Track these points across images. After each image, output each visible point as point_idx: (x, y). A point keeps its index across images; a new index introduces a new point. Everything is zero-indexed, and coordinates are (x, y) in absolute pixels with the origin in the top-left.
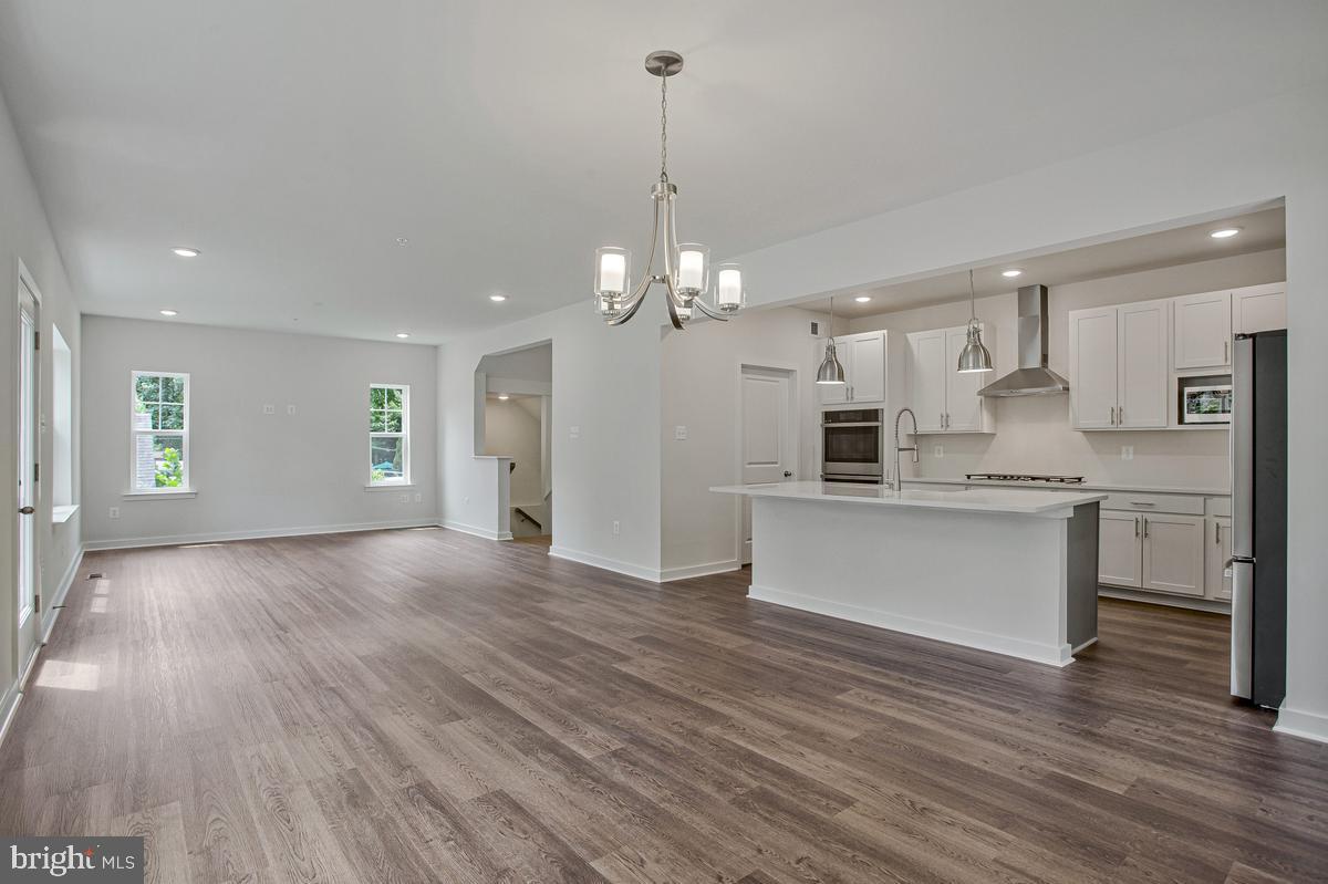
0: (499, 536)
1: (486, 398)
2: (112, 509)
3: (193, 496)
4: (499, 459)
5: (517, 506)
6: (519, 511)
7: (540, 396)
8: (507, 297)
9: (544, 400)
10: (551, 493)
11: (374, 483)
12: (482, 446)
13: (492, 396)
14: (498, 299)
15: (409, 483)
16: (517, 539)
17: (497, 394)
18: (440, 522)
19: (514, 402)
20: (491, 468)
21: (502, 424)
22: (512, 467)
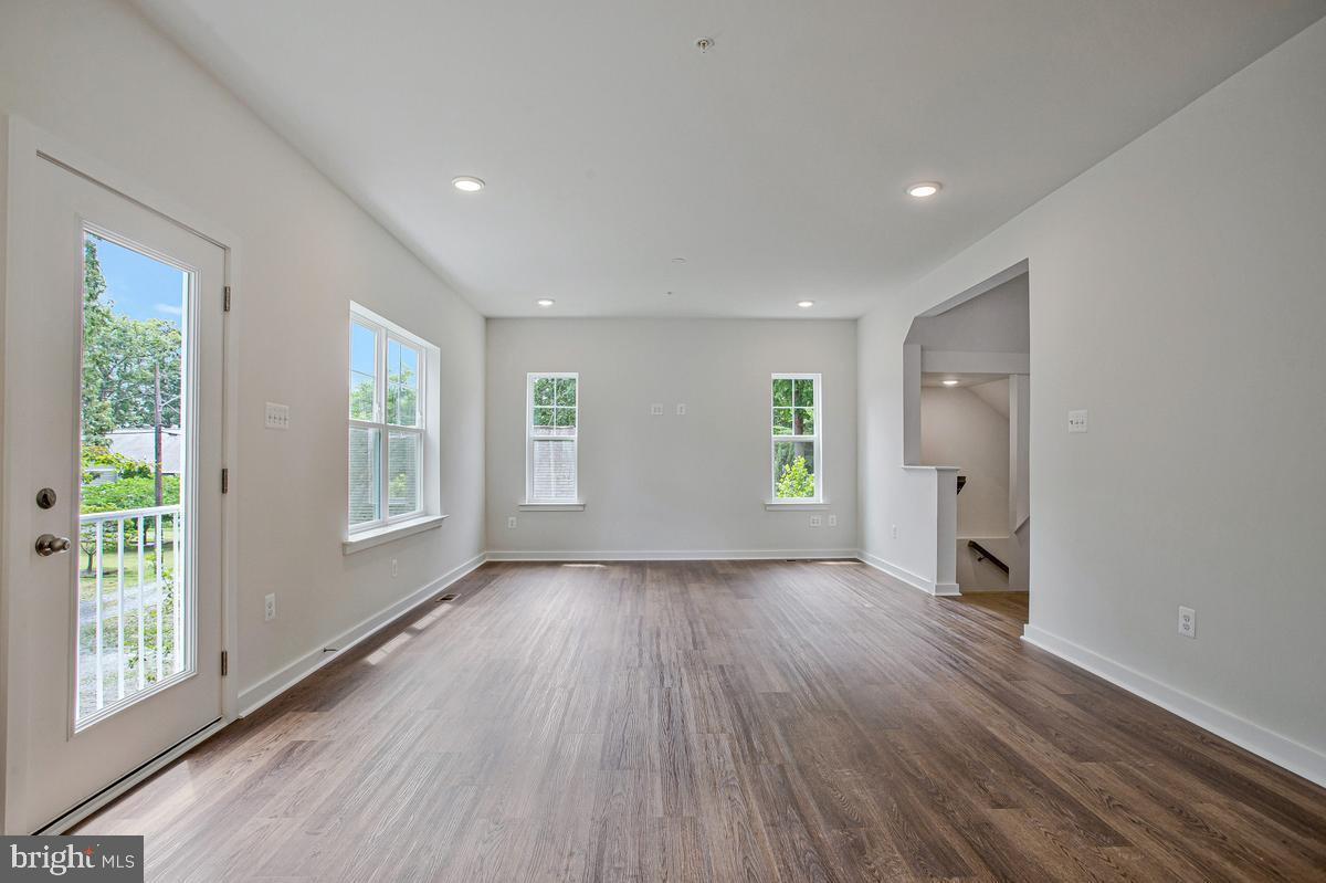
0: (938, 588)
1: (922, 382)
2: (511, 519)
3: (581, 509)
4: (938, 470)
5: (973, 538)
6: (974, 546)
7: (1006, 376)
8: (940, 186)
9: (1014, 380)
10: (1027, 521)
11: (776, 500)
12: (915, 451)
13: (934, 382)
14: (923, 192)
15: (821, 502)
16: (968, 597)
17: (940, 375)
18: (860, 554)
19: (967, 390)
20: (928, 482)
21: (945, 422)
22: (961, 482)
